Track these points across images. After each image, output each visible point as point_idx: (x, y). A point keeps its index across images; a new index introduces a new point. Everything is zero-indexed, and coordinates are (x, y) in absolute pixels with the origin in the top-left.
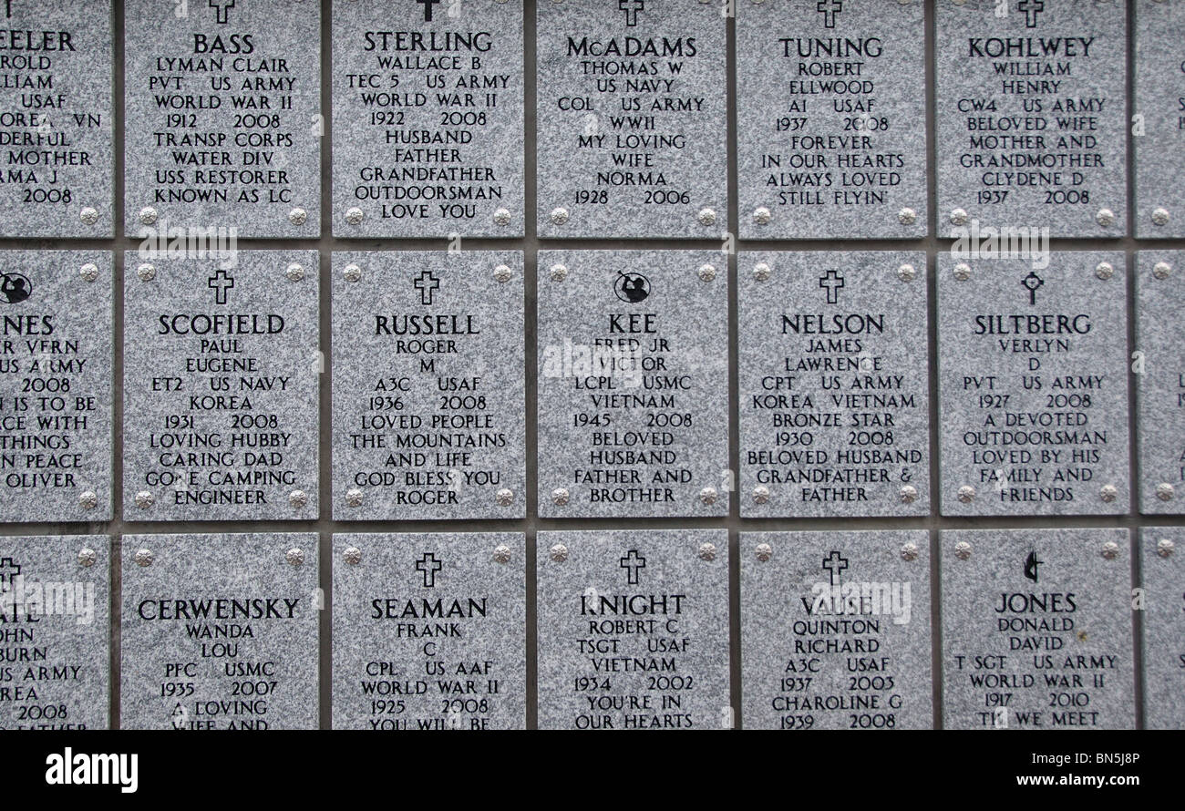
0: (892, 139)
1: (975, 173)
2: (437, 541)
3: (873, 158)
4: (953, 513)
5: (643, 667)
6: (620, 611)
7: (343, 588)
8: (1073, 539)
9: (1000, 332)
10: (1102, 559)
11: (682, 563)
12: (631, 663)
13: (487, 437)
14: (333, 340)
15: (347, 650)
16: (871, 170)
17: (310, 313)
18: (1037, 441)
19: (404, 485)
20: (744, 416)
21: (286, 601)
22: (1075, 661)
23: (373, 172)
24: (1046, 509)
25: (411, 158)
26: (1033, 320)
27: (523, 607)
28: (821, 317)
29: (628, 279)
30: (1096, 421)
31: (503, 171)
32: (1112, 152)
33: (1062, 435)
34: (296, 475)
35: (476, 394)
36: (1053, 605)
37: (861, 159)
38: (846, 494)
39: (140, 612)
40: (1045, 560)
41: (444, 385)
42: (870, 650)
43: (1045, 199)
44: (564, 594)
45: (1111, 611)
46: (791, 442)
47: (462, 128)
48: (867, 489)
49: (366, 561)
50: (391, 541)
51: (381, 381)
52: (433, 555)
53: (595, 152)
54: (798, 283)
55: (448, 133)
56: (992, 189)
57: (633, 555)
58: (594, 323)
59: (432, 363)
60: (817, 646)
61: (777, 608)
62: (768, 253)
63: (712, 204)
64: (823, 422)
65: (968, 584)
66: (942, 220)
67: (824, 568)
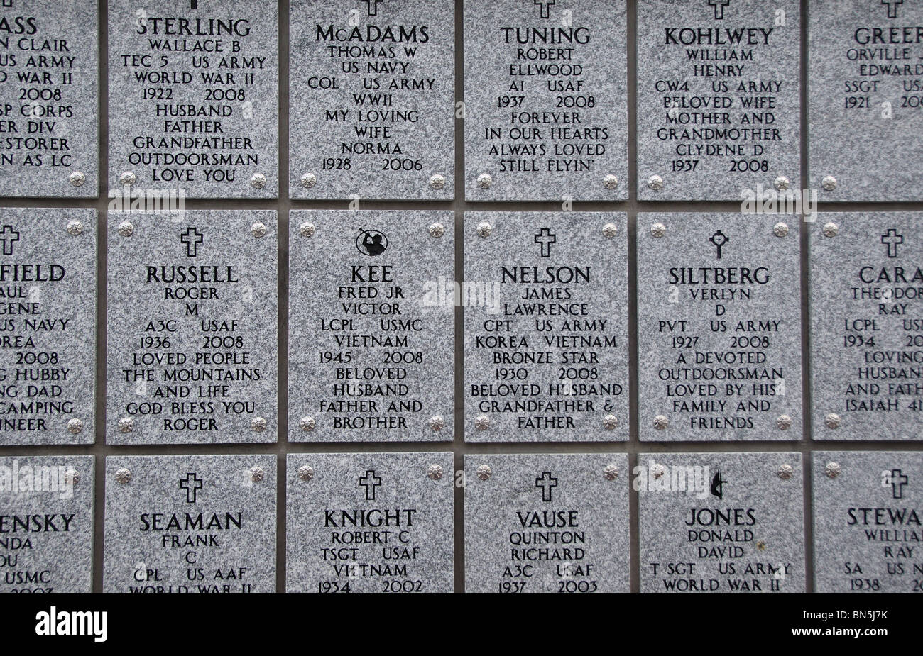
0: (598, 115)
1: (670, 145)
2: (198, 463)
3: (582, 131)
4: (650, 438)
5: (379, 573)
6: (359, 522)
7: (115, 504)
8: (753, 462)
9: (691, 282)
10: (778, 479)
11: (413, 482)
12: (368, 569)
13: (244, 371)
14: (109, 287)
15: (118, 559)
16: (579, 141)
17: (88, 263)
18: (722, 376)
19: (170, 413)
20: (468, 354)
21: (63, 516)
22: (754, 567)
23: (145, 141)
24: (730, 435)
25: (179, 129)
26: (720, 272)
27: (274, 520)
28: (536, 268)
29: (368, 235)
30: (773, 359)
31: (259, 141)
32: (788, 128)
33: (744, 372)
34: (73, 406)
35: (235, 335)
36: (736, 519)
37: (571, 132)
38: (556, 422)
40: (729, 479)
41: (206, 327)
42: (576, 558)
43: (730, 168)
44: (310, 509)
45: (786, 524)
46: (509, 376)
47: (224, 102)
48: (575, 418)
49: (136, 481)
50: (158, 462)
51: (151, 323)
52: (195, 474)
53: (339, 125)
54: (515, 239)
55: (211, 108)
56: (685, 158)
57: (371, 474)
58: (338, 273)
59: (196, 307)
60: (530, 554)
61: (496, 520)
62: (490, 213)
63: (441, 170)
64: (536, 360)
65: (662, 500)
66: (641, 186)
67: (537, 486)
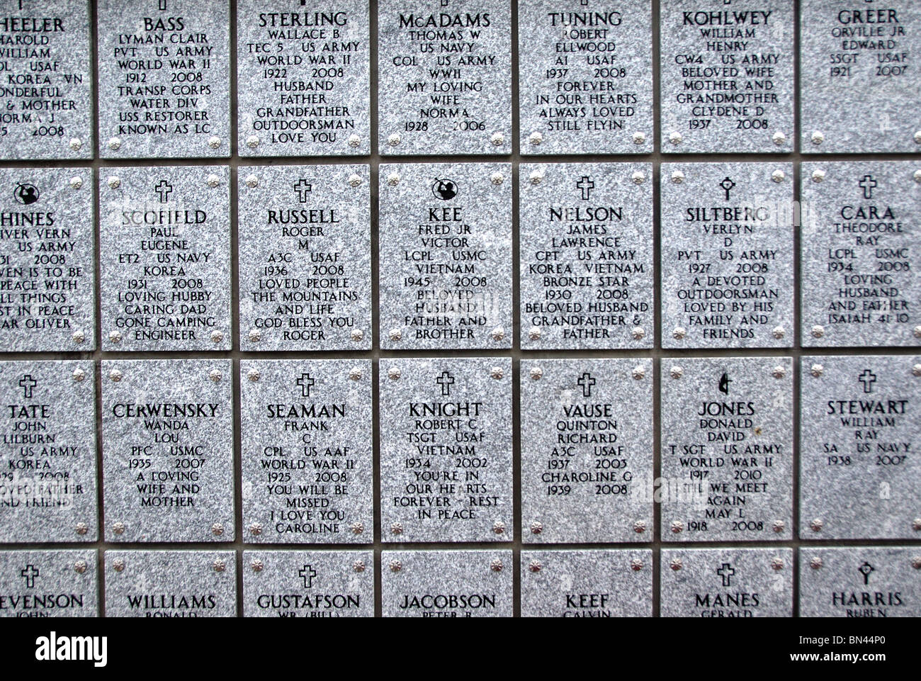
0: (628, 83)
1: (687, 107)
2: (311, 365)
3: (615, 97)
4: (670, 346)
5: (453, 452)
6: (437, 413)
7: (248, 397)
8: (753, 365)
9: (704, 220)
10: (773, 378)
11: (479, 381)
12: (444, 449)
13: (345, 293)
14: (239, 228)
15: (251, 439)
16: (613, 105)
17: (224, 209)
18: (729, 296)
19: (288, 327)
20: (523, 279)
21: (210, 405)
22: (752, 448)
23: (266, 111)
24: (735, 343)
25: (292, 101)
26: (728, 211)
27: (370, 411)
28: (578, 209)
29: (442, 183)
30: (771, 282)
31: (355, 109)
32: (785, 93)
33: (747, 292)
34: (215, 320)
35: (337, 264)
36: (739, 410)
37: (606, 98)
38: (595, 333)
39: (114, 412)
40: (734, 379)
41: (315, 258)
42: (610, 441)
43: (737, 126)
44: (398, 402)
45: (778, 414)
46: (556, 297)
47: (327, 78)
48: (609, 330)
49: (263, 379)
50: (280, 365)
51: (272, 256)
52: (308, 374)
53: (419, 95)
54: (561, 186)
55: (317, 83)
56: (700, 118)
57: (446, 375)
58: (418, 214)
59: (307, 243)
60: (573, 438)
61: (545, 412)
62: (540, 164)
63: (501, 130)
64: (578, 283)
65: (679, 395)
66: (663, 141)
67: (579, 384)
